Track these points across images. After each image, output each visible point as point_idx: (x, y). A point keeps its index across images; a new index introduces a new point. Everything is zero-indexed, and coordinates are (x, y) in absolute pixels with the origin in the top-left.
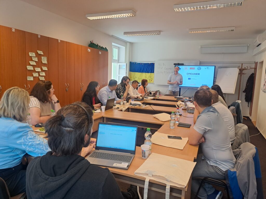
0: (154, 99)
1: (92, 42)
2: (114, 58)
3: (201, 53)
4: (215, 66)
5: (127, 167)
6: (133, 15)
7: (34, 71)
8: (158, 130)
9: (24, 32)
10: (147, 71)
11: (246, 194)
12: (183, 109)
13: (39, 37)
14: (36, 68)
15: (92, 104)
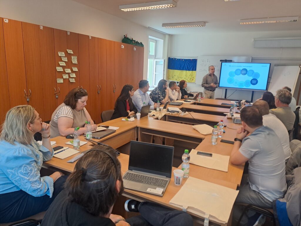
0: (195, 104)
1: (126, 36)
2: (150, 54)
3: (254, 48)
4: (270, 64)
5: (162, 193)
6: (174, 6)
7: (64, 72)
8: (198, 145)
9: (52, 30)
10: (188, 69)
12: (228, 118)
13: (69, 34)
14: (66, 69)
15: (126, 110)
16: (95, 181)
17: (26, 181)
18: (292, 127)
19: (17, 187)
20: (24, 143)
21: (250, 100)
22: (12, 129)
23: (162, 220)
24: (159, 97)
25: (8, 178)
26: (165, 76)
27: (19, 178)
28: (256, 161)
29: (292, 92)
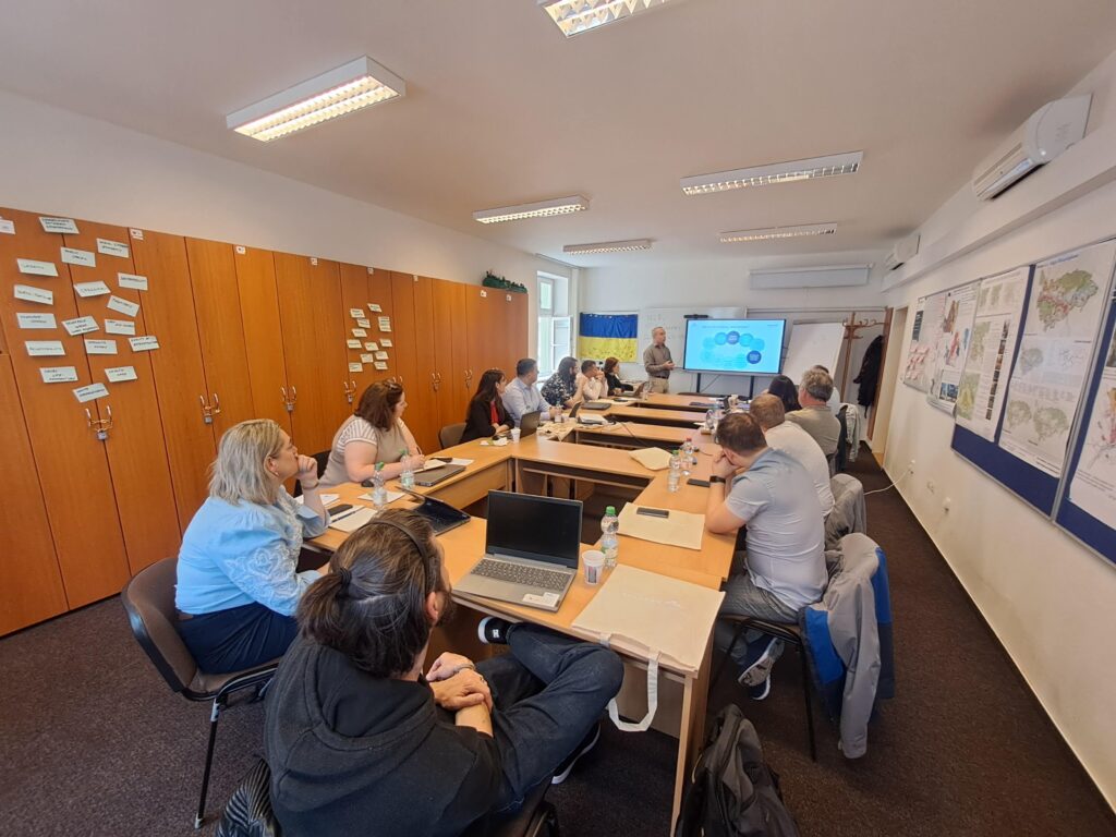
0: (636, 405)
1: (491, 274)
2: (543, 306)
3: (751, 289)
4: (785, 321)
5: (557, 605)
6: (583, 208)
7: (364, 351)
8: (641, 491)
9: (337, 265)
10: (621, 335)
11: (852, 664)
12: (704, 434)
13: (371, 272)
14: (367, 344)
15: (490, 423)
16: (373, 599)
17: (264, 583)
18: (834, 448)
19: (248, 597)
20: (260, 503)
21: (747, 395)
22: (233, 472)
23: (554, 666)
24: (561, 393)
25: (226, 577)
26: (574, 349)
27: (248, 576)
28: (763, 525)
29: (832, 374)
